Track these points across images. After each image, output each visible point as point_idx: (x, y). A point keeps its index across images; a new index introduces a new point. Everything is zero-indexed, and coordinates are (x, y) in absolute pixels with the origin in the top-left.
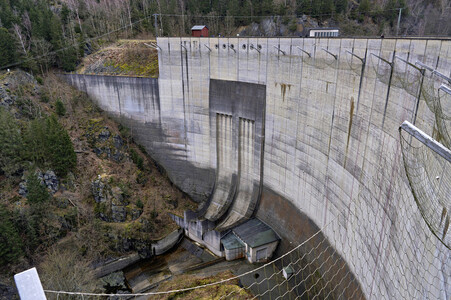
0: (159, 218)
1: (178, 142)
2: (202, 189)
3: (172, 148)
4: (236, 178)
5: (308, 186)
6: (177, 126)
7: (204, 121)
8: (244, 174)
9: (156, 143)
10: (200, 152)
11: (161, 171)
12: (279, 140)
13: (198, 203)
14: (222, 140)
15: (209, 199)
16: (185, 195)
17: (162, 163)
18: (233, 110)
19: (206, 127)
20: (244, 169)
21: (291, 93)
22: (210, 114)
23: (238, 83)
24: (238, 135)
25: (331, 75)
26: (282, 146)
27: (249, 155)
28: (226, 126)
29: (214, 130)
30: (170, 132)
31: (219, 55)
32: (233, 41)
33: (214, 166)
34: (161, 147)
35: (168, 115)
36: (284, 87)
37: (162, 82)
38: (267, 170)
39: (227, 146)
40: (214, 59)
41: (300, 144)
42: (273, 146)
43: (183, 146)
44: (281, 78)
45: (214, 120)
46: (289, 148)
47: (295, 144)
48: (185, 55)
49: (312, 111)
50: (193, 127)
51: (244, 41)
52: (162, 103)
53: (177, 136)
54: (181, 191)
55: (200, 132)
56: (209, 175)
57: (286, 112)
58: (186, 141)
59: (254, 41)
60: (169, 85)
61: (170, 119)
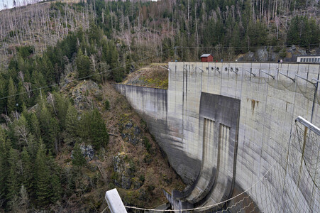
0: (154, 191)
1: (177, 136)
2: (190, 175)
3: (172, 140)
4: (215, 171)
5: (269, 194)
6: (178, 124)
7: (195, 122)
8: (221, 169)
9: (163, 135)
10: (191, 145)
11: (164, 155)
12: (248, 146)
13: (186, 185)
14: (207, 139)
15: (194, 184)
16: (178, 177)
17: (165, 150)
18: (216, 117)
19: (196, 128)
20: (222, 165)
21: (258, 109)
22: (200, 118)
23: (221, 96)
24: (219, 137)
25: (290, 96)
26: (250, 152)
27: (225, 154)
28: (211, 128)
29: (202, 131)
30: (172, 128)
31: (209, 75)
32: (218, 65)
33: (201, 158)
34: (166, 138)
35: (172, 115)
36: (253, 102)
37: (169, 92)
38: (238, 170)
39: (210, 144)
40: (205, 78)
41: (264, 154)
42: (244, 150)
43: (180, 139)
44: (252, 96)
45: (202, 123)
46: (256, 155)
47: (260, 152)
48: (186, 74)
49: (274, 126)
50: (187, 127)
51: (226, 65)
52: (169, 106)
53: (177, 131)
54: (176, 172)
55: (192, 131)
56: (196, 164)
57: (254, 124)
58: (182, 136)
59: (233, 65)
60: (174, 94)
61: (172, 119)
